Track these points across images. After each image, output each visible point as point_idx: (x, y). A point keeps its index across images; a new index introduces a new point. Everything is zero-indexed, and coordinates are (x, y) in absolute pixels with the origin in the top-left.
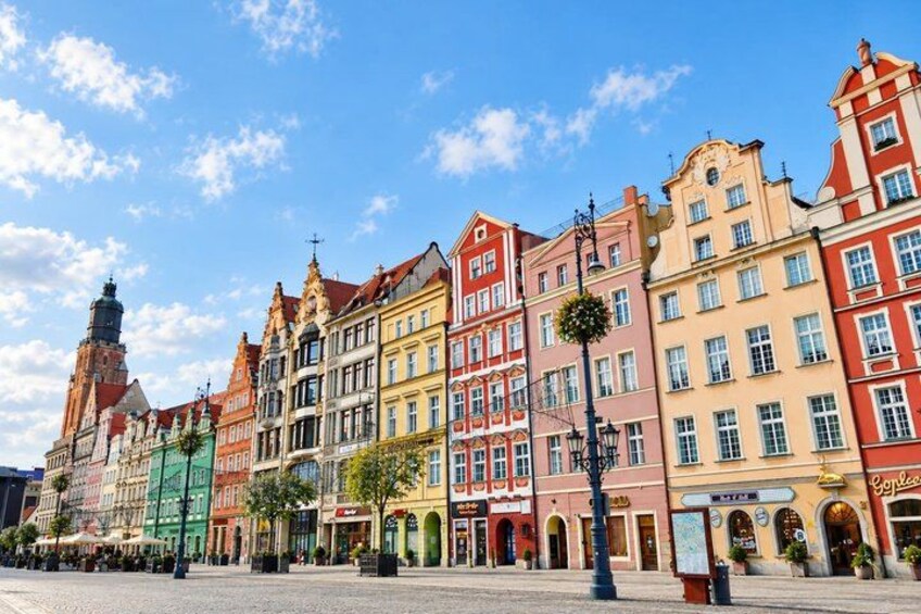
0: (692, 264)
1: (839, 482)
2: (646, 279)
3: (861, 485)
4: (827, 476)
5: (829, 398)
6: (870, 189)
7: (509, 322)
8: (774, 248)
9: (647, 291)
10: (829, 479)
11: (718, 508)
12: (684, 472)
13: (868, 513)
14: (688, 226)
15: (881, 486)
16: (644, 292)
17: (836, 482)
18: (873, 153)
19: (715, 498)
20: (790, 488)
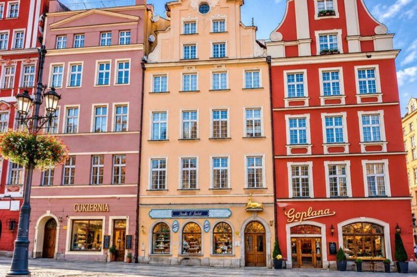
0: (181, 60)
1: (260, 208)
2: (144, 62)
3: (271, 211)
4: (253, 204)
5: (259, 158)
6: (310, 41)
7: (24, 62)
8: (239, 62)
9: (144, 69)
10: (254, 206)
11: (178, 220)
12: (153, 195)
13: (273, 229)
14: (181, 35)
15: (293, 216)
16: (142, 69)
17: (257, 208)
18: (316, 18)
19: (176, 214)
20: (229, 210)
